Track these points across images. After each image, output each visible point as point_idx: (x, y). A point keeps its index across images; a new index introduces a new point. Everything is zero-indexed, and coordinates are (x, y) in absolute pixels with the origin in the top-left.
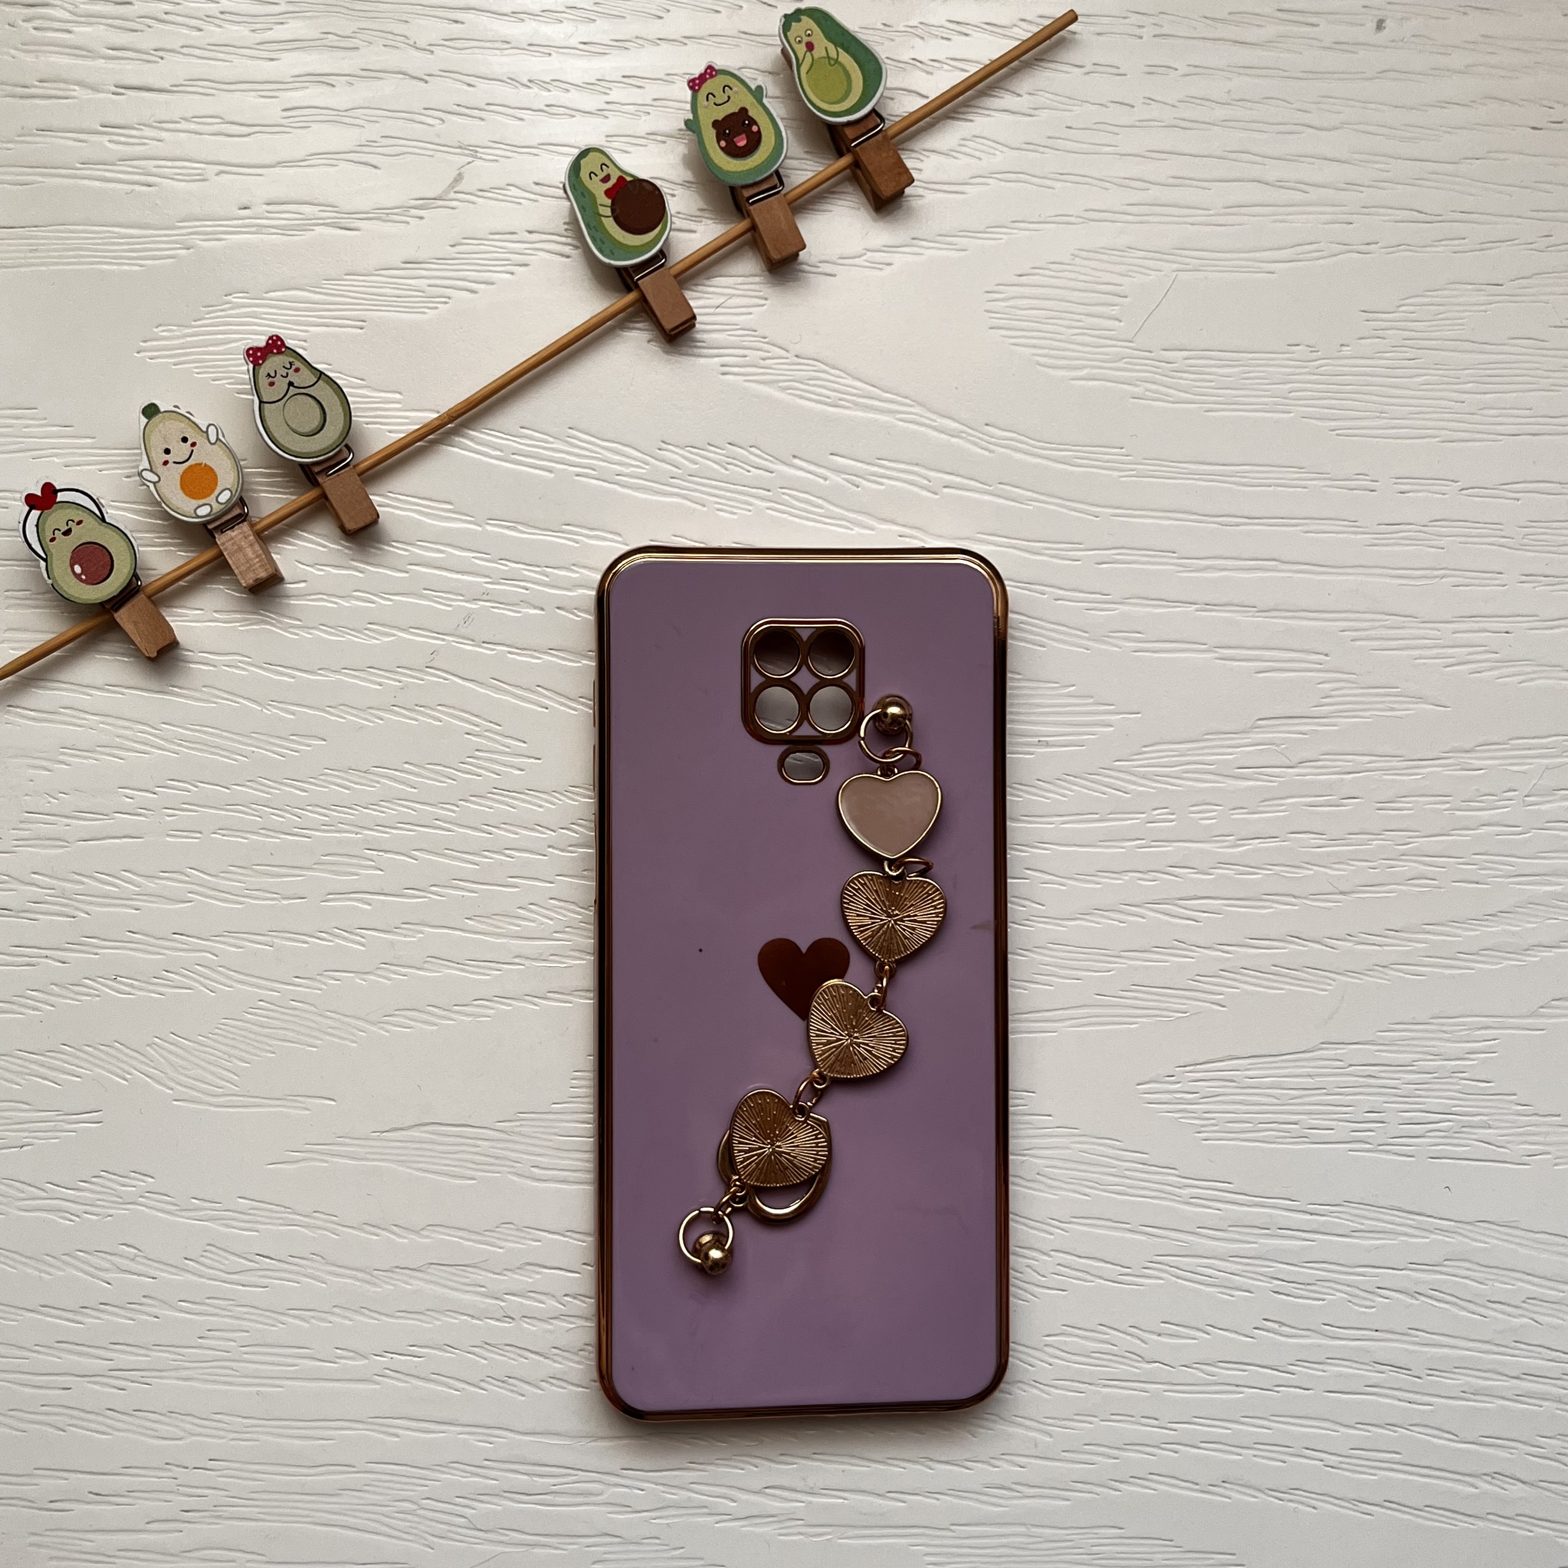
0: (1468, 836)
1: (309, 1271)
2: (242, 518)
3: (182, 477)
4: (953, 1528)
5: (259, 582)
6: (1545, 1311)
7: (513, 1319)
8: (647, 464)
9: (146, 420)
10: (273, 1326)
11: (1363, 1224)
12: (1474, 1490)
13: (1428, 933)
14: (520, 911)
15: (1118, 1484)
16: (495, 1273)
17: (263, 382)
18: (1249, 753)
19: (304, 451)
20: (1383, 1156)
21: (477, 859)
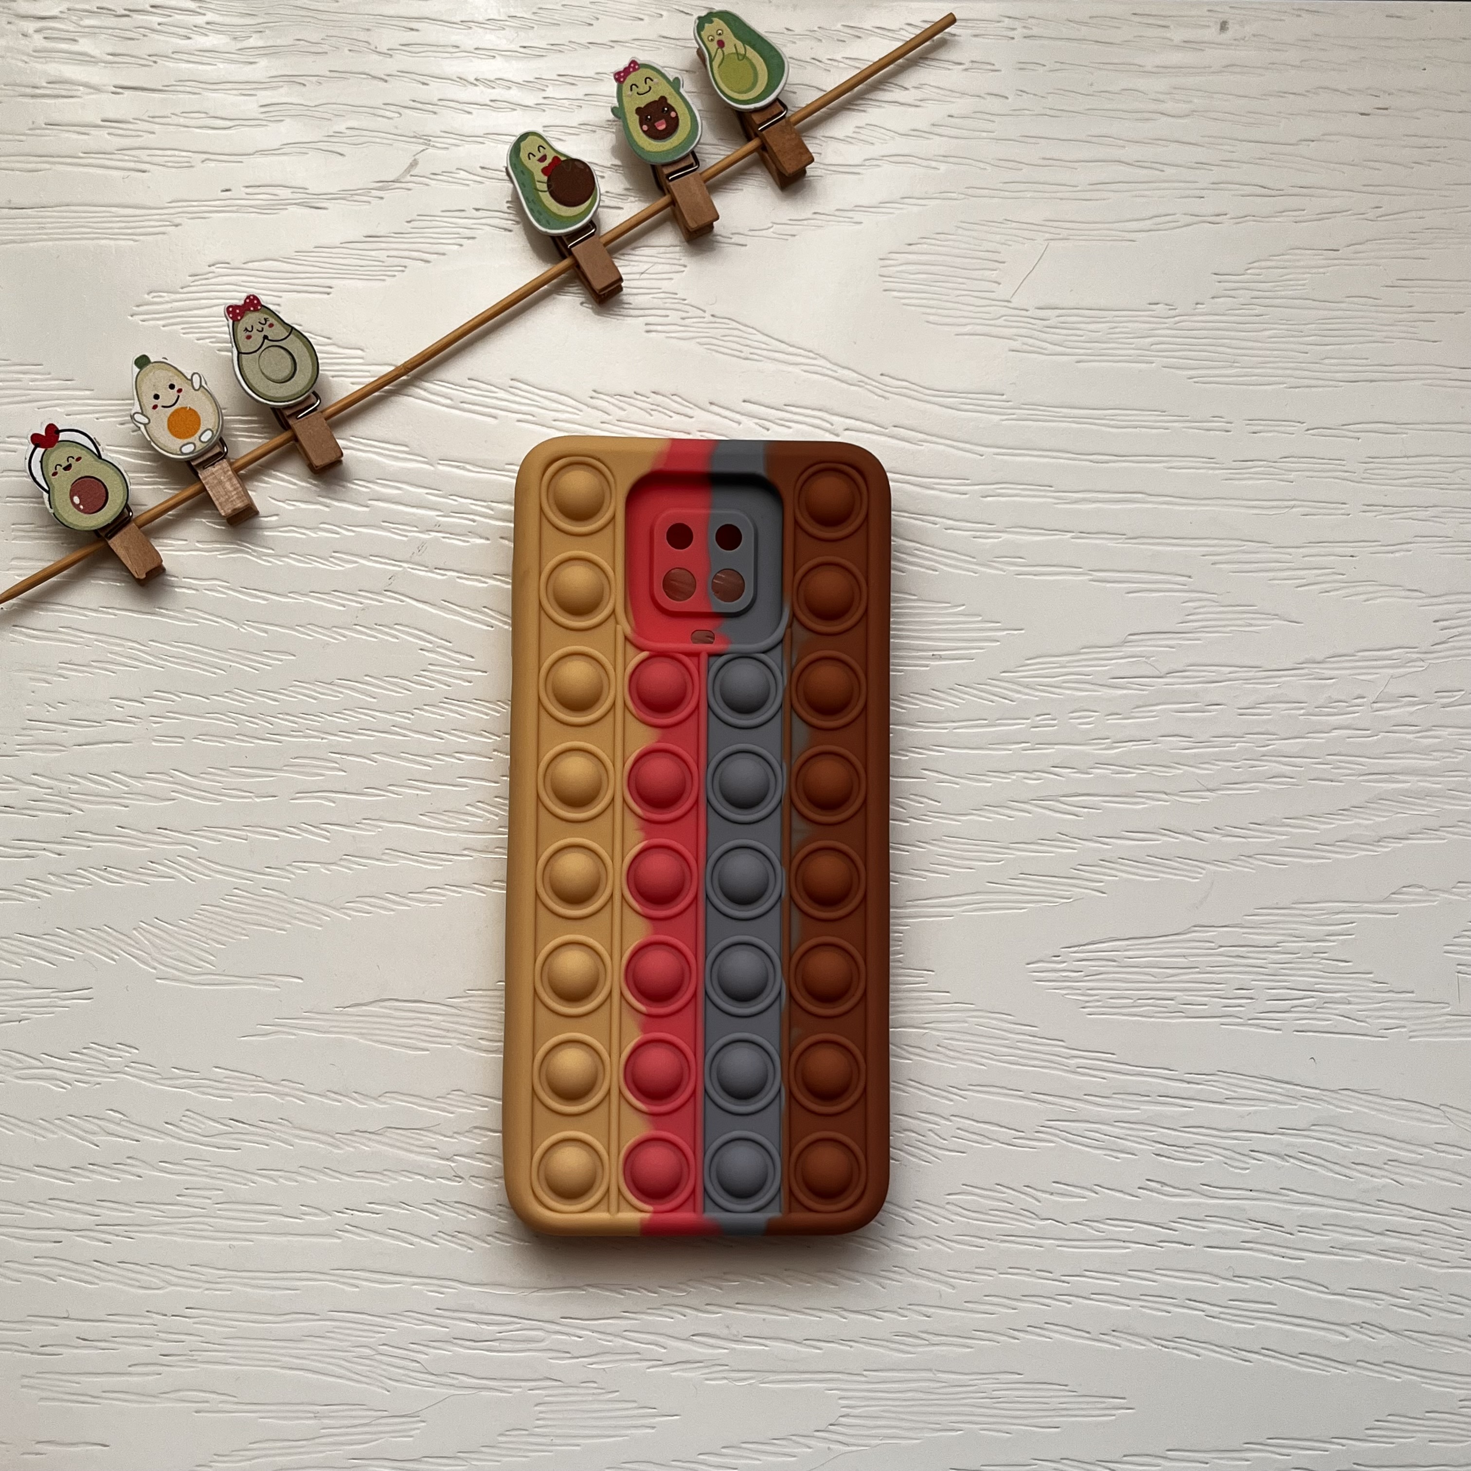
0: (1322, 738)
1: (278, 1134)
2: (221, 456)
3: (169, 420)
4: (865, 1373)
5: (237, 512)
6: (1404, 1172)
7: (462, 1178)
8: (581, 411)
9: (137, 370)
10: (245, 1184)
11: (1234, 1091)
12: (1344, 1338)
13: (1288, 826)
14: (469, 808)
15: (1016, 1333)
16: (445, 1136)
17: (241, 335)
18: (1121, 664)
19: (277, 395)
20: (1253, 1029)
21: (431, 761)
